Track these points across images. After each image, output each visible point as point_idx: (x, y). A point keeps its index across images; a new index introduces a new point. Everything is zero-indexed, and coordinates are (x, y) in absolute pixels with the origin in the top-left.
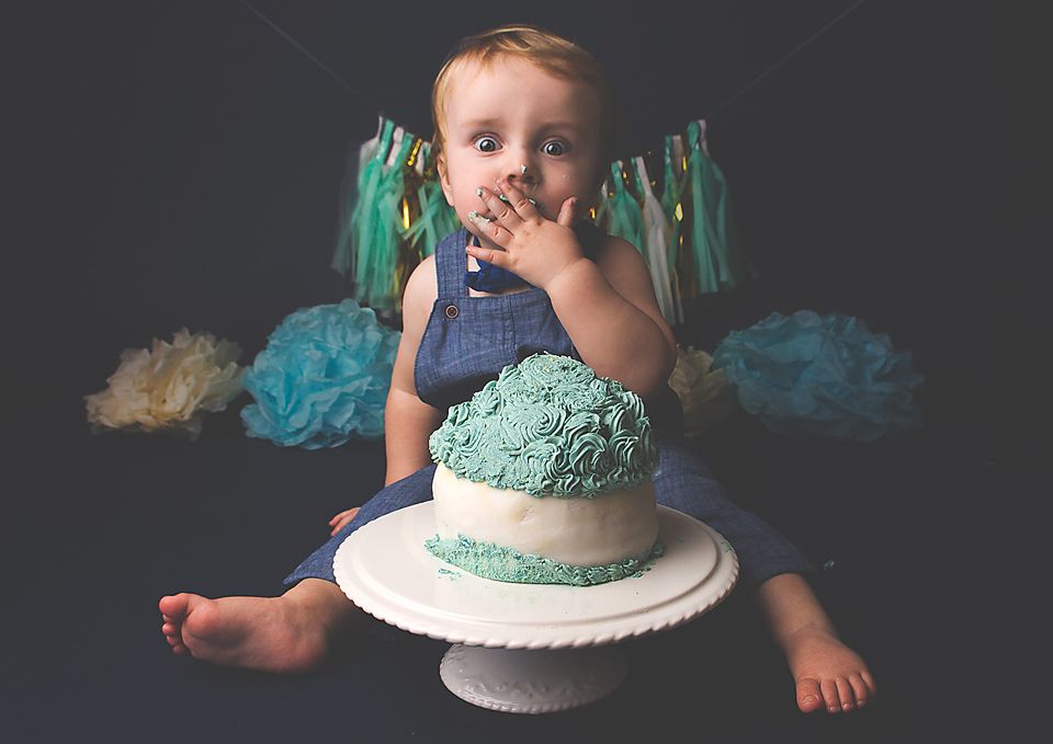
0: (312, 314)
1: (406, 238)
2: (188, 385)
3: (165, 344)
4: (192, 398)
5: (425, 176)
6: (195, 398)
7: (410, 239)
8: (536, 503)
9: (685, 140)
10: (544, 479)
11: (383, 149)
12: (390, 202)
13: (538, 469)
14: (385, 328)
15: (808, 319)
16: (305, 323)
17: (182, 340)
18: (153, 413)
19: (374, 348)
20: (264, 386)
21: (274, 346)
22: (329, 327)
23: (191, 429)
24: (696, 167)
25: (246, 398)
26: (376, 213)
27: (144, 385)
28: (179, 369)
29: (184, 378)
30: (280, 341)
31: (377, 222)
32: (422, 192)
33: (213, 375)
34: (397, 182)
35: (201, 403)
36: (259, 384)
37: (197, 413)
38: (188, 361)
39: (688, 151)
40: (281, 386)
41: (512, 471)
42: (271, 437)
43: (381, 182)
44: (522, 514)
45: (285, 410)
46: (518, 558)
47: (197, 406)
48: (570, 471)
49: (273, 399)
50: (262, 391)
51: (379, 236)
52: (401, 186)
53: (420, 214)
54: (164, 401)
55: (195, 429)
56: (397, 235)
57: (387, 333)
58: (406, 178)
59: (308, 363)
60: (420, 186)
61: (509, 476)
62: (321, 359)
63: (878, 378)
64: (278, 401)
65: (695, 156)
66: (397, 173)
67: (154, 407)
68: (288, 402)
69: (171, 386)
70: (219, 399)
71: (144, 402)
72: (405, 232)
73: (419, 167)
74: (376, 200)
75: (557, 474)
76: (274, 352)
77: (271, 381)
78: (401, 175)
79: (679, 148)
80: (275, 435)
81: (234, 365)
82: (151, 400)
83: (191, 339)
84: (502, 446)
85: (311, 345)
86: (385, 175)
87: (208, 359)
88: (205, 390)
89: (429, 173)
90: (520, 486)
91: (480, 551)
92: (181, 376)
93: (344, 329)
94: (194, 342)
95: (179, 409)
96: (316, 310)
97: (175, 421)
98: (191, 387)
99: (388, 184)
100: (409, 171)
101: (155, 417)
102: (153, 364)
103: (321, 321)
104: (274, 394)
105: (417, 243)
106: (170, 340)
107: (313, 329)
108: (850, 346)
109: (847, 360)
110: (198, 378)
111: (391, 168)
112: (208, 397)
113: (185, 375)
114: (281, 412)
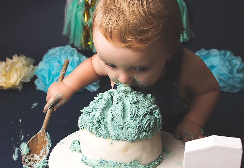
0: (57, 50)
1: (86, 25)
2: (17, 74)
3: (10, 60)
4: (19, 78)
5: (91, 5)
6: (20, 78)
7: (87, 25)
8: (132, 145)
10: (135, 136)
12: (80, 13)
13: (132, 132)
14: (80, 54)
15: (215, 52)
16: (54, 54)
17: (15, 58)
18: (7, 83)
19: (77, 62)
20: (41, 74)
21: (45, 61)
22: (62, 55)
23: (19, 88)
25: (35, 77)
26: (76, 17)
27: (3, 74)
28: (14, 69)
29: (16, 72)
30: (46, 59)
31: (76, 20)
32: (90, 10)
33: (25, 71)
34: (83, 7)
35: (22, 79)
36: (40, 73)
37: (21, 82)
38: (17, 66)
40: (47, 74)
41: (122, 134)
42: (44, 91)
43: (78, 7)
44: (126, 149)
45: (48, 83)
46: (126, 166)
47: (21, 81)
48: (144, 131)
49: (44, 78)
50: (41, 75)
51: (77, 24)
52: (84, 9)
53: (90, 17)
54: (10, 79)
55: (20, 88)
56: (83, 24)
57: (81, 56)
58: (86, 5)
59: (55, 67)
60: (90, 8)
61: (121, 136)
62: (59, 66)
63: (238, 71)
64: (46, 78)
66: (82, 4)
67: (7, 81)
68: (49, 79)
69: (12, 74)
70: (28, 78)
71: (4, 79)
72: (86, 23)
73: (89, 2)
74: (76, 13)
75: (140, 133)
76: (45, 63)
77: (44, 72)
78: (84, 5)
80: (46, 90)
81: (32, 66)
82: (6, 79)
83: (18, 58)
84: (116, 124)
85: (57, 61)
86: (79, 5)
87: (24, 65)
88: (23, 75)
89: (93, 4)
90: (126, 139)
91: (110, 164)
92: (15, 71)
93: (67, 55)
94: (19, 59)
95: (15, 82)
96: (58, 48)
97: (14, 85)
98: (18, 75)
99: (80, 8)
100: (86, 3)
101: (7, 85)
102: (6, 67)
103: (59, 53)
104: (45, 76)
105: (90, 26)
106: (11, 58)
107: (57, 56)
108: (229, 61)
109: (228, 66)
110: (21, 72)
111: (80, 3)
112: (24, 78)
113: (16, 70)
114: (47, 83)
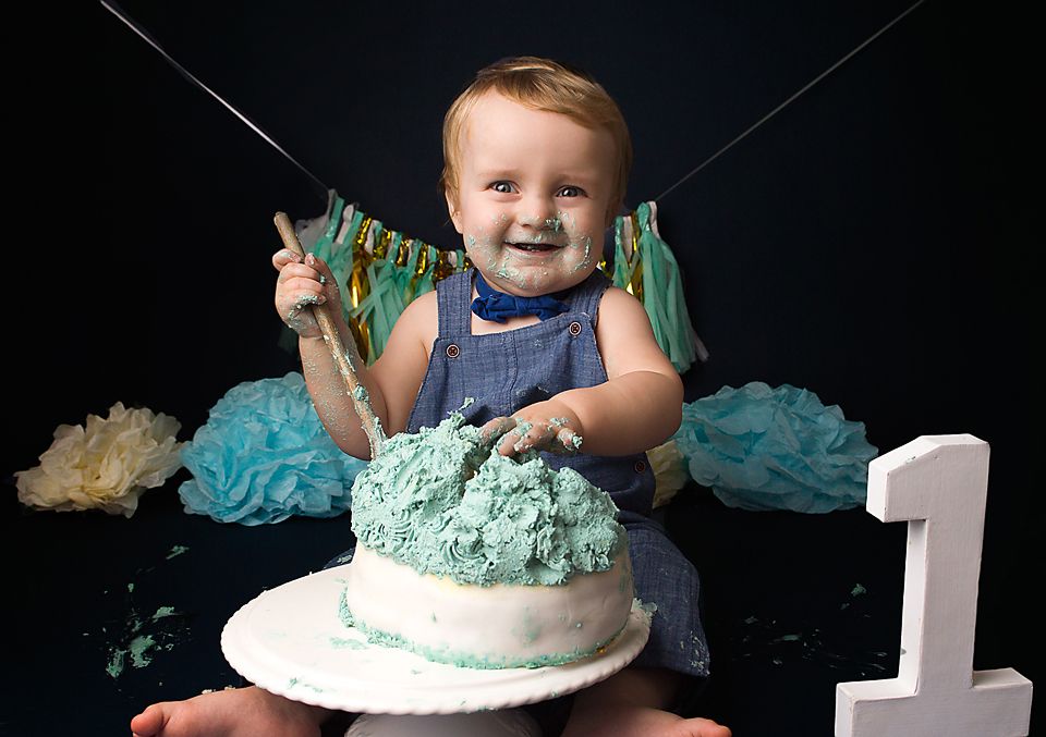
0: (254, 387)
1: (355, 316)
2: (122, 460)
3: (100, 419)
4: (127, 473)
5: (375, 255)
6: (130, 474)
7: (359, 317)
9: (635, 221)
11: (333, 228)
15: (759, 390)
16: (247, 396)
17: (118, 413)
18: (87, 491)
20: (202, 462)
21: (215, 420)
22: (272, 400)
23: (126, 505)
24: (646, 247)
25: (184, 474)
27: (77, 461)
28: (114, 445)
29: (119, 454)
30: (222, 414)
32: (371, 270)
33: (150, 449)
34: (346, 258)
35: (138, 478)
36: (197, 460)
37: (132, 489)
38: (123, 436)
39: (638, 231)
40: (220, 461)
42: (209, 513)
43: (330, 259)
45: (224, 486)
47: (133, 481)
49: (212, 474)
50: (201, 466)
52: (350, 264)
53: (369, 291)
54: (98, 477)
55: (132, 505)
58: (356, 256)
59: (249, 438)
60: (369, 264)
62: (262, 432)
63: (832, 450)
64: (218, 476)
65: (645, 238)
66: (346, 250)
67: (87, 484)
68: (228, 477)
69: (105, 461)
70: (157, 473)
71: (77, 478)
72: (354, 311)
73: (369, 246)
76: (214, 425)
77: (210, 457)
78: (350, 252)
79: (629, 229)
80: (215, 511)
81: (172, 440)
82: (84, 479)
83: (126, 412)
85: (253, 418)
86: (334, 253)
87: (144, 433)
88: (140, 466)
89: (379, 251)
92: (116, 452)
93: (288, 401)
94: (131, 413)
95: (113, 485)
96: (258, 383)
97: (109, 497)
98: (126, 463)
99: (337, 262)
100: (358, 249)
101: (88, 494)
102: (86, 440)
103: (264, 394)
104: (214, 469)
105: (366, 322)
106: (105, 415)
107: (256, 401)
108: (803, 419)
109: (800, 431)
110: (135, 454)
111: (340, 246)
112: (145, 473)
113: (120, 450)
114: (220, 487)
